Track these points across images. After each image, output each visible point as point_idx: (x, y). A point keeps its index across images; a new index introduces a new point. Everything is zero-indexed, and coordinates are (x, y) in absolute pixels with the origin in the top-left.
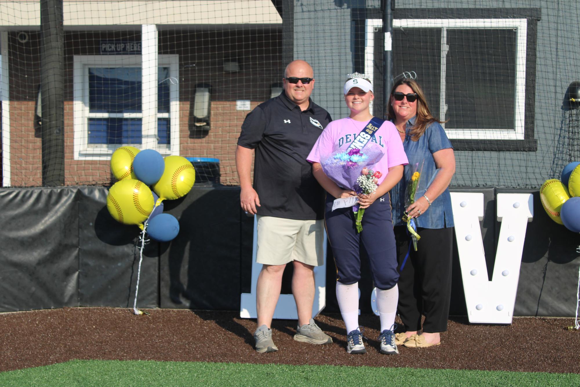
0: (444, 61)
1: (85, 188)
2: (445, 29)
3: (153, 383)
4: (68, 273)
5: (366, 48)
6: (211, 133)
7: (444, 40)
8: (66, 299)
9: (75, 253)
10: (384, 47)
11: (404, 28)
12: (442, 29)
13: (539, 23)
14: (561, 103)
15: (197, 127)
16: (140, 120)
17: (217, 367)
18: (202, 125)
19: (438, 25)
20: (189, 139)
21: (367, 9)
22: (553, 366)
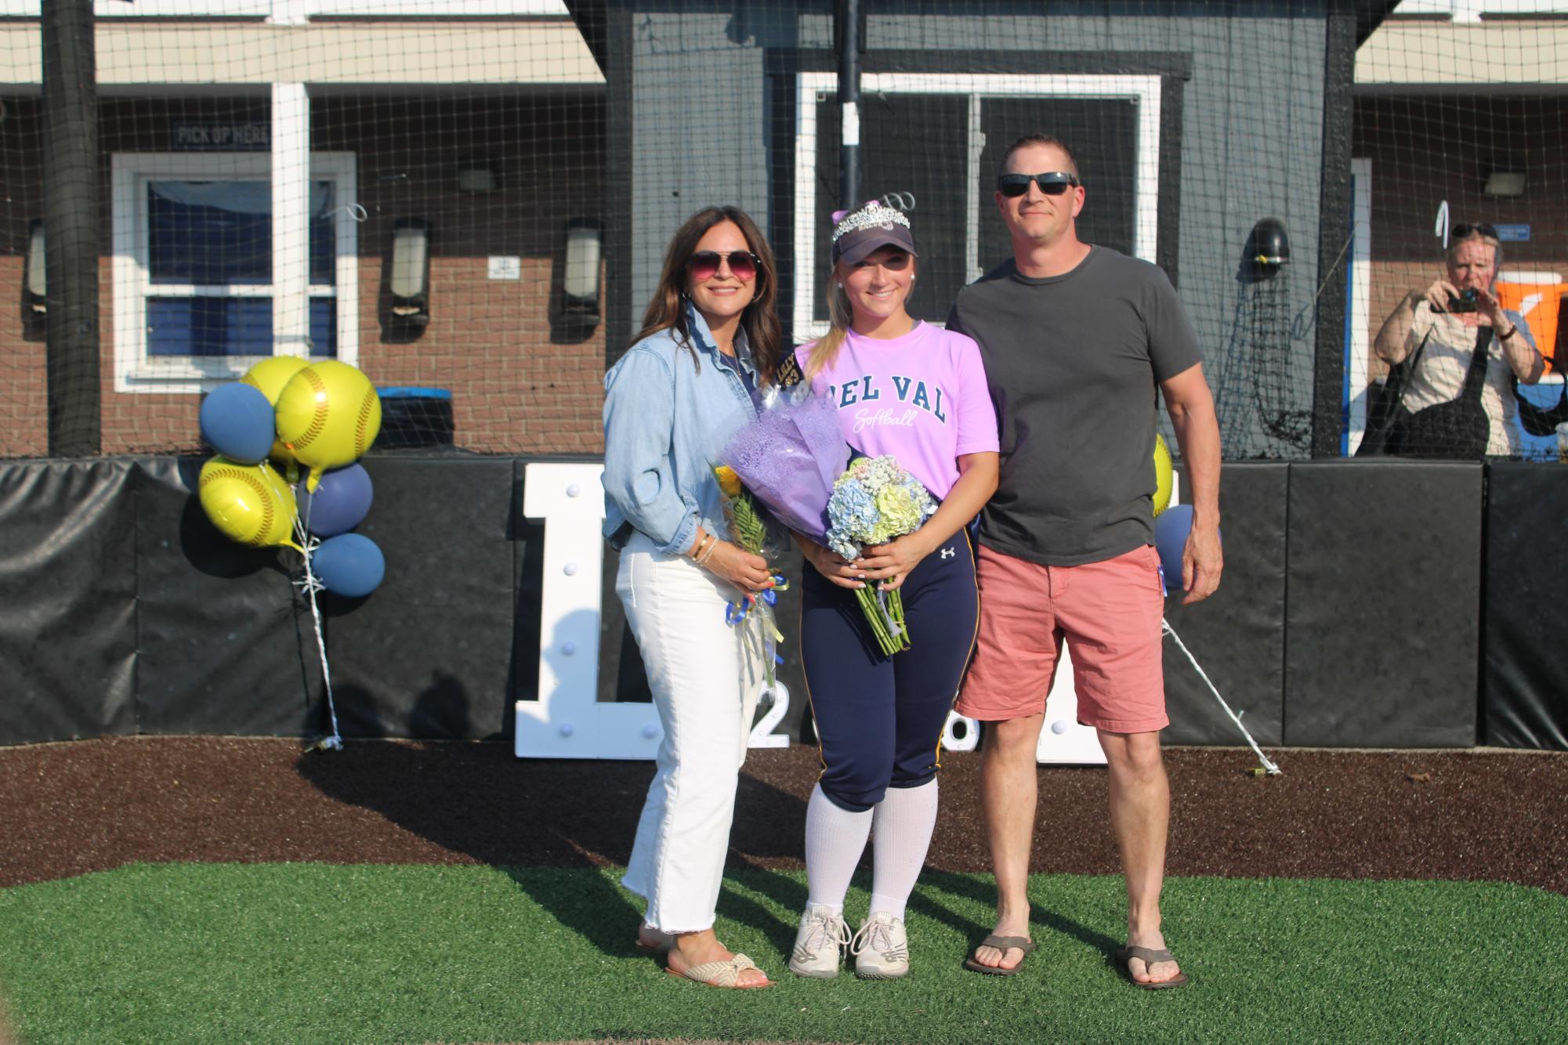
0: (974, 169)
1: (149, 461)
2: (977, 97)
3: (324, 917)
4: (111, 658)
5: (797, 138)
6: (430, 333)
7: (975, 121)
8: (108, 717)
9: (129, 610)
10: (841, 136)
11: (886, 94)
12: (971, 97)
13: (1187, 86)
14: (1235, 266)
15: (399, 316)
16: (268, 301)
17: (470, 877)
18: (410, 311)
19: (961, 87)
20: (380, 345)
21: (801, 51)
22: (1233, 861)
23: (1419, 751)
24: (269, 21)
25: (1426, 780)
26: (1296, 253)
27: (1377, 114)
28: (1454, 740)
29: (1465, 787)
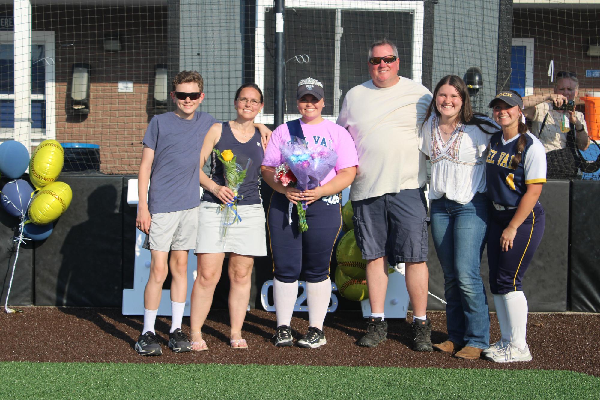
0: (338, 44)
2: (339, 10)
3: (28, 385)
5: (256, 29)
6: (90, 117)
7: (338, 22)
10: (275, 28)
11: (296, 9)
12: (337, 10)
13: (436, 6)
15: (75, 109)
16: (12, 101)
17: (97, 368)
18: (80, 107)
19: (332, 6)
20: (66, 123)
22: (447, 361)
23: (540, 313)
25: (541, 326)
26: (486, 84)
27: (521, 20)
28: (556, 308)
29: (559, 329)
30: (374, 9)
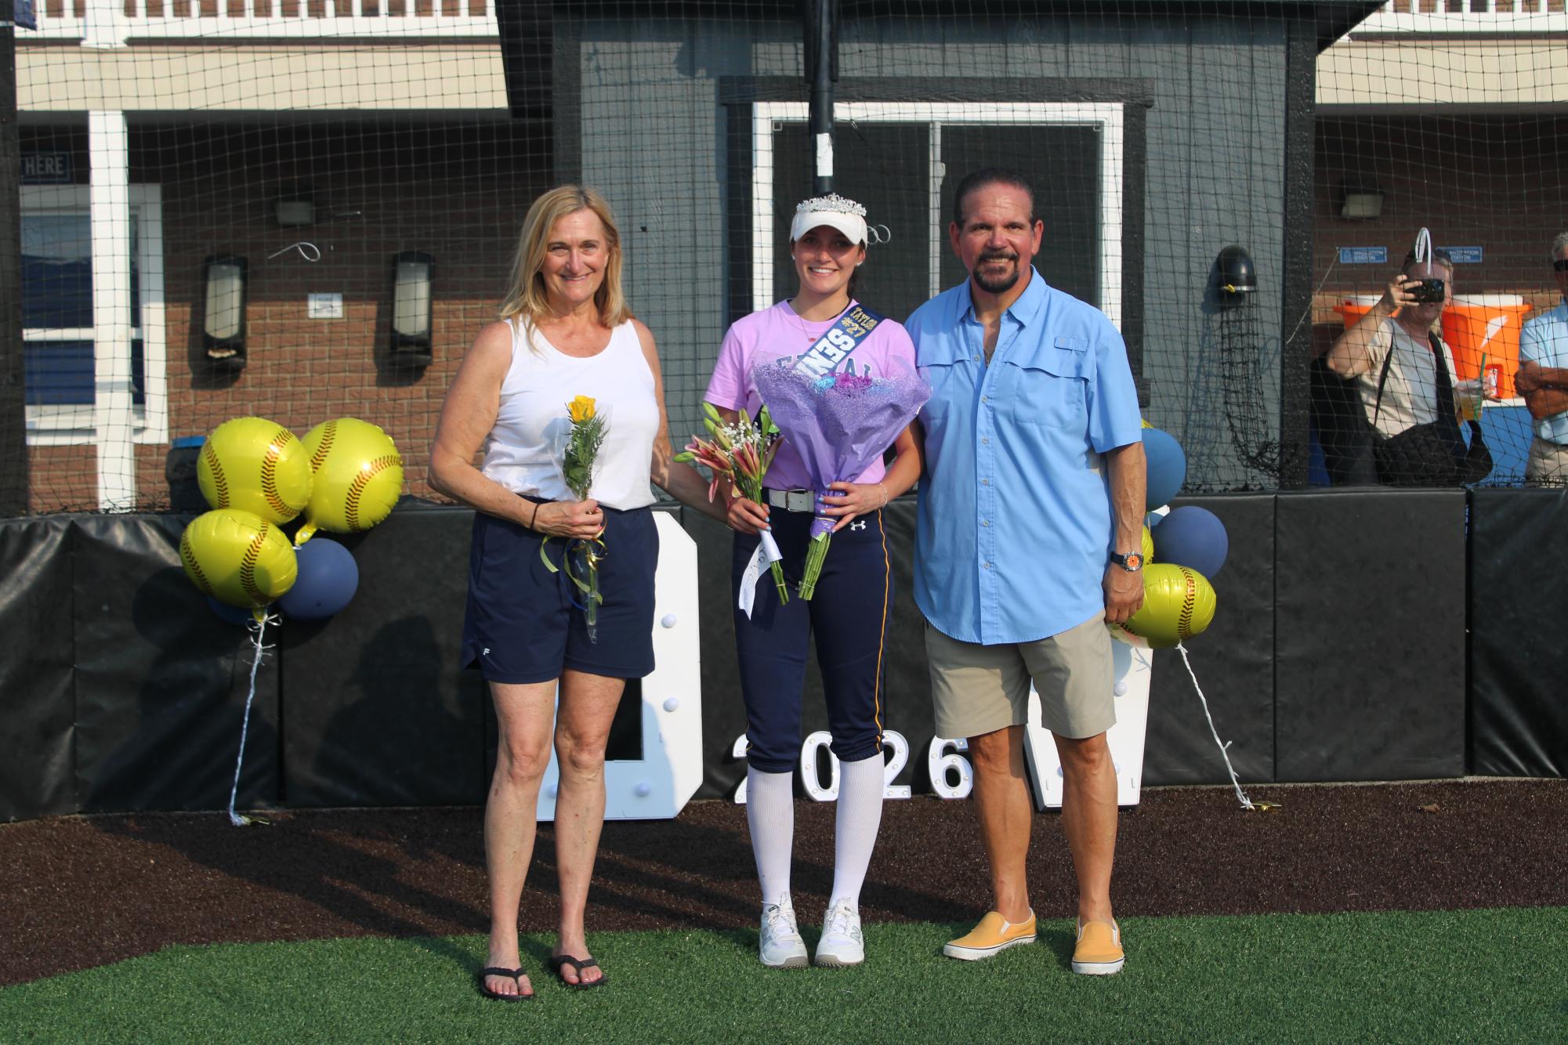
0: (935, 201)
1: (88, 520)
2: (938, 126)
4: (49, 732)
5: (754, 171)
6: (248, 378)
7: (935, 153)
8: (47, 796)
9: (66, 680)
10: (815, 167)
11: (858, 123)
12: (931, 126)
13: (1149, 114)
14: (1199, 297)
15: (212, 358)
16: (89, 344)
18: (226, 354)
20: (192, 391)
21: (754, 79)
24: (83, 43)
25: (1437, 811)
27: (1358, 141)
28: (1444, 770)
29: (1477, 816)
30: (1001, 122)
